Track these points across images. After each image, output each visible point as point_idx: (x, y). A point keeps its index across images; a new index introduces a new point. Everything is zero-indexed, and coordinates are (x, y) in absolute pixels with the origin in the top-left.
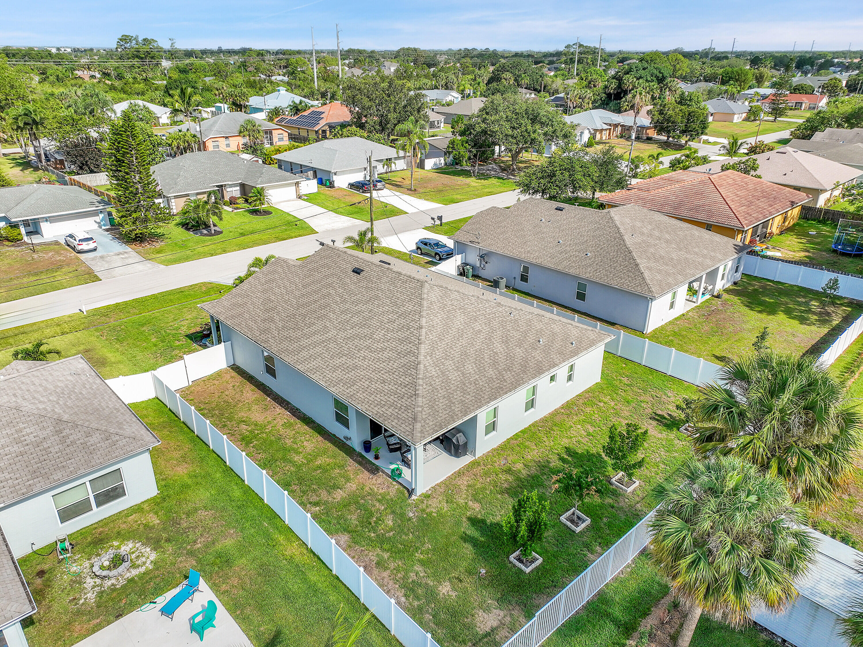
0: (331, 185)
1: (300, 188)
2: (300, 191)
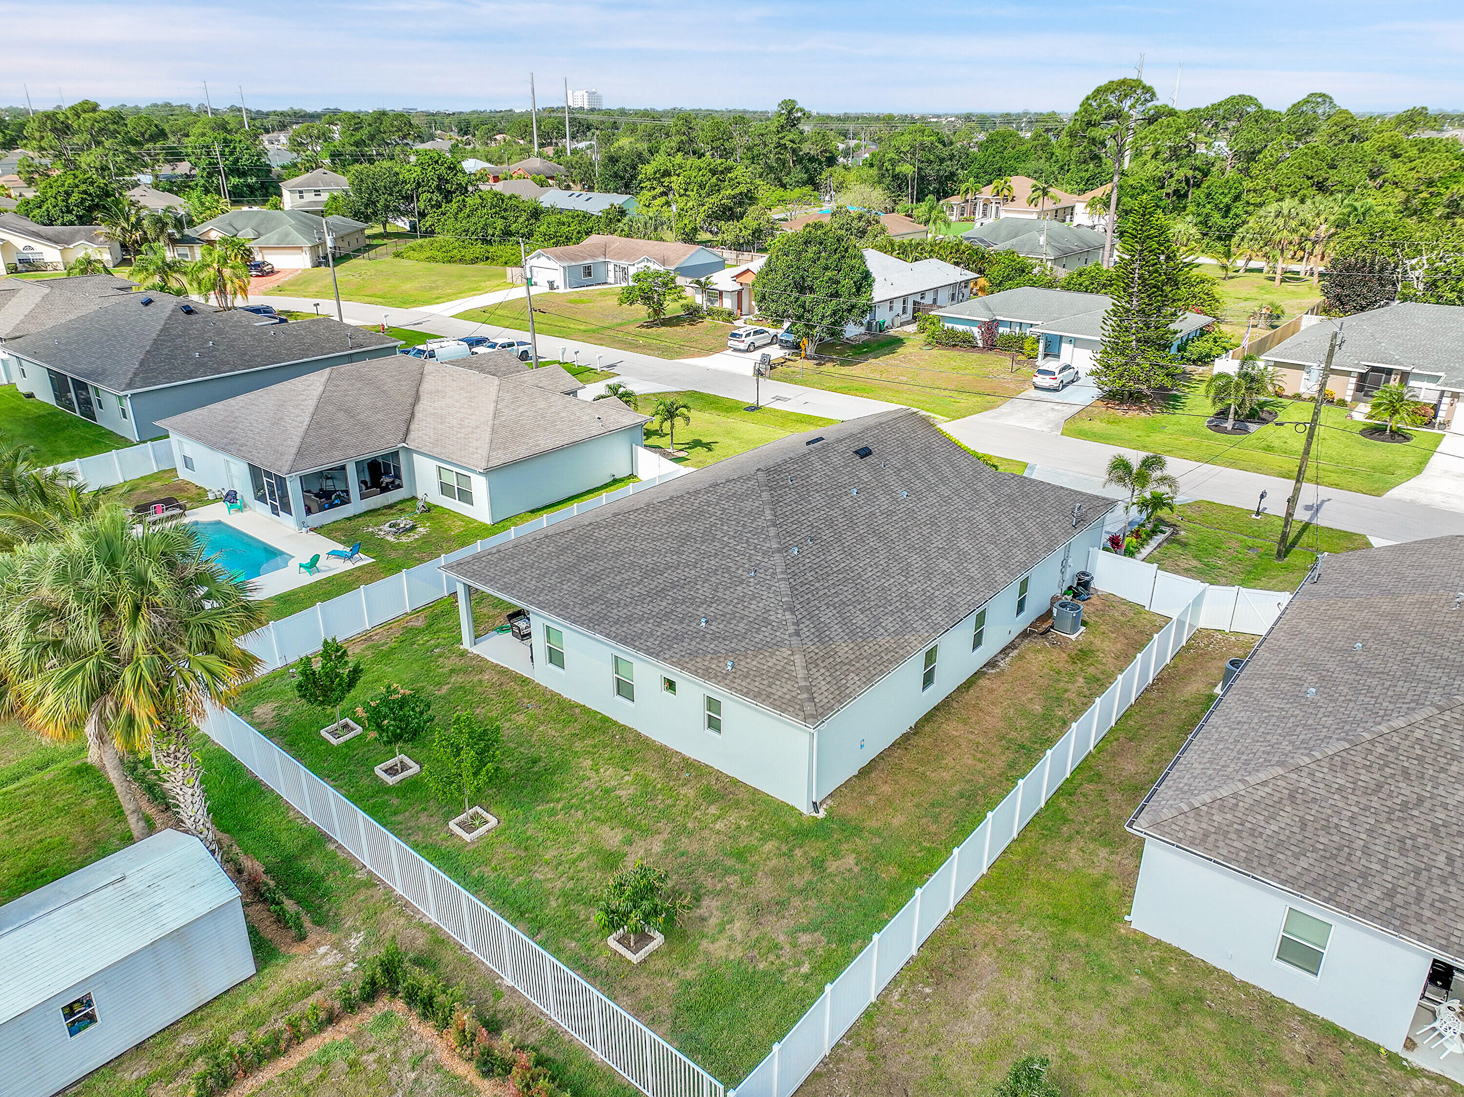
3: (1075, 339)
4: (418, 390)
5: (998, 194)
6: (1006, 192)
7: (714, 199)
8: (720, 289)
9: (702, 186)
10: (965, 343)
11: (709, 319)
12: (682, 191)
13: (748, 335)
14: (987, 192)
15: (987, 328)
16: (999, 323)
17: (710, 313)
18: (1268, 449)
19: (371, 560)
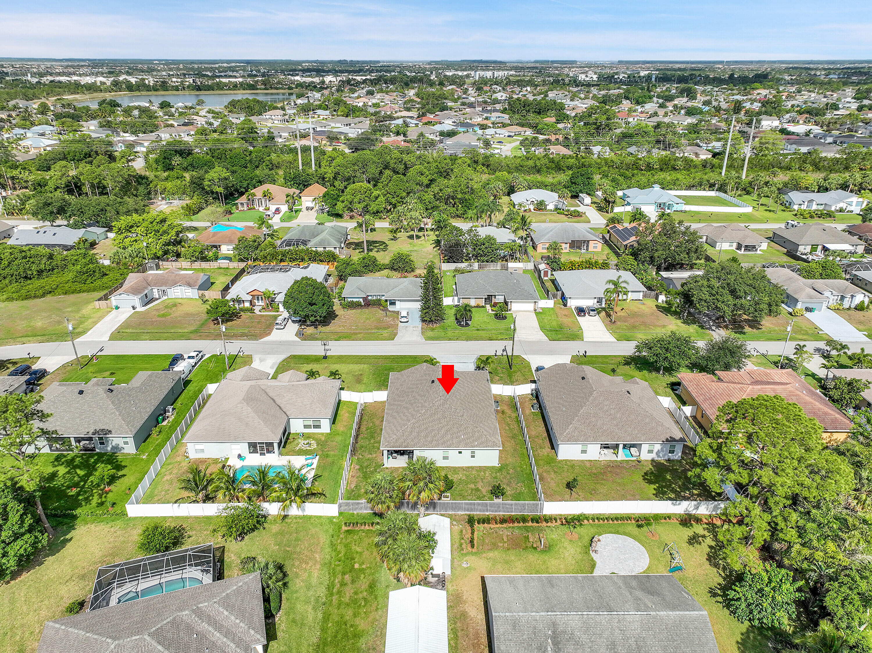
0: (566, 304)
1: (537, 305)
2: (537, 307)
3: (400, 300)
4: (269, 397)
5: (265, 196)
6: (269, 195)
10: (358, 305)
11: (242, 313)
14: (259, 194)
15: (365, 299)
16: (368, 296)
17: (242, 310)
18: (478, 330)
19: (318, 457)
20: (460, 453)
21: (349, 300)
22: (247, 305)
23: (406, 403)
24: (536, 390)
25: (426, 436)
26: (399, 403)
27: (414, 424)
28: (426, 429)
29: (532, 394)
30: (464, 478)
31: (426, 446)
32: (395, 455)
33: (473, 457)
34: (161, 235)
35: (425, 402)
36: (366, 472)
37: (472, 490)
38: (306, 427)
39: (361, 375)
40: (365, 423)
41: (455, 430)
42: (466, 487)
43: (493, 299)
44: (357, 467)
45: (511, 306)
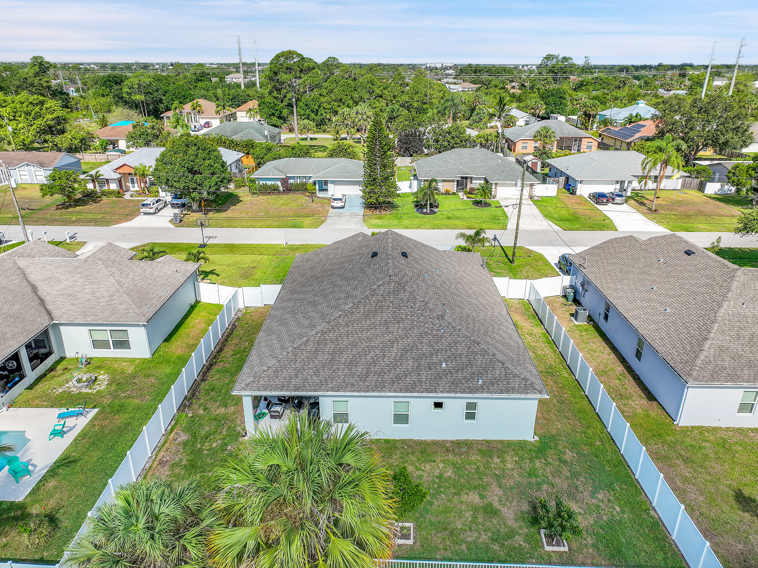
0: (573, 193)
1: (534, 190)
2: (533, 193)
3: (334, 181)
4: (28, 281)
5: (194, 109)
6: (198, 108)
7: (39, 122)
8: (107, 178)
9: (28, 114)
10: (274, 190)
11: (104, 198)
12: (12, 118)
13: (153, 204)
14: (188, 107)
15: (285, 181)
16: (289, 178)
17: (104, 194)
18: (449, 218)
19: (96, 410)
20: (438, 405)
21: (261, 183)
22: (113, 186)
23: (315, 295)
24: (572, 287)
25: (352, 363)
26: (302, 296)
27: (323, 333)
28: (354, 345)
29: (565, 296)
30: (449, 473)
31: (352, 387)
32: (278, 408)
33: (470, 416)
34: (34, 119)
35: (355, 288)
36: (201, 450)
37: (476, 510)
38: (97, 344)
39: (254, 268)
40: (235, 341)
41: (425, 349)
42: (455, 500)
43: (469, 183)
44: (184, 437)
45: (496, 191)
